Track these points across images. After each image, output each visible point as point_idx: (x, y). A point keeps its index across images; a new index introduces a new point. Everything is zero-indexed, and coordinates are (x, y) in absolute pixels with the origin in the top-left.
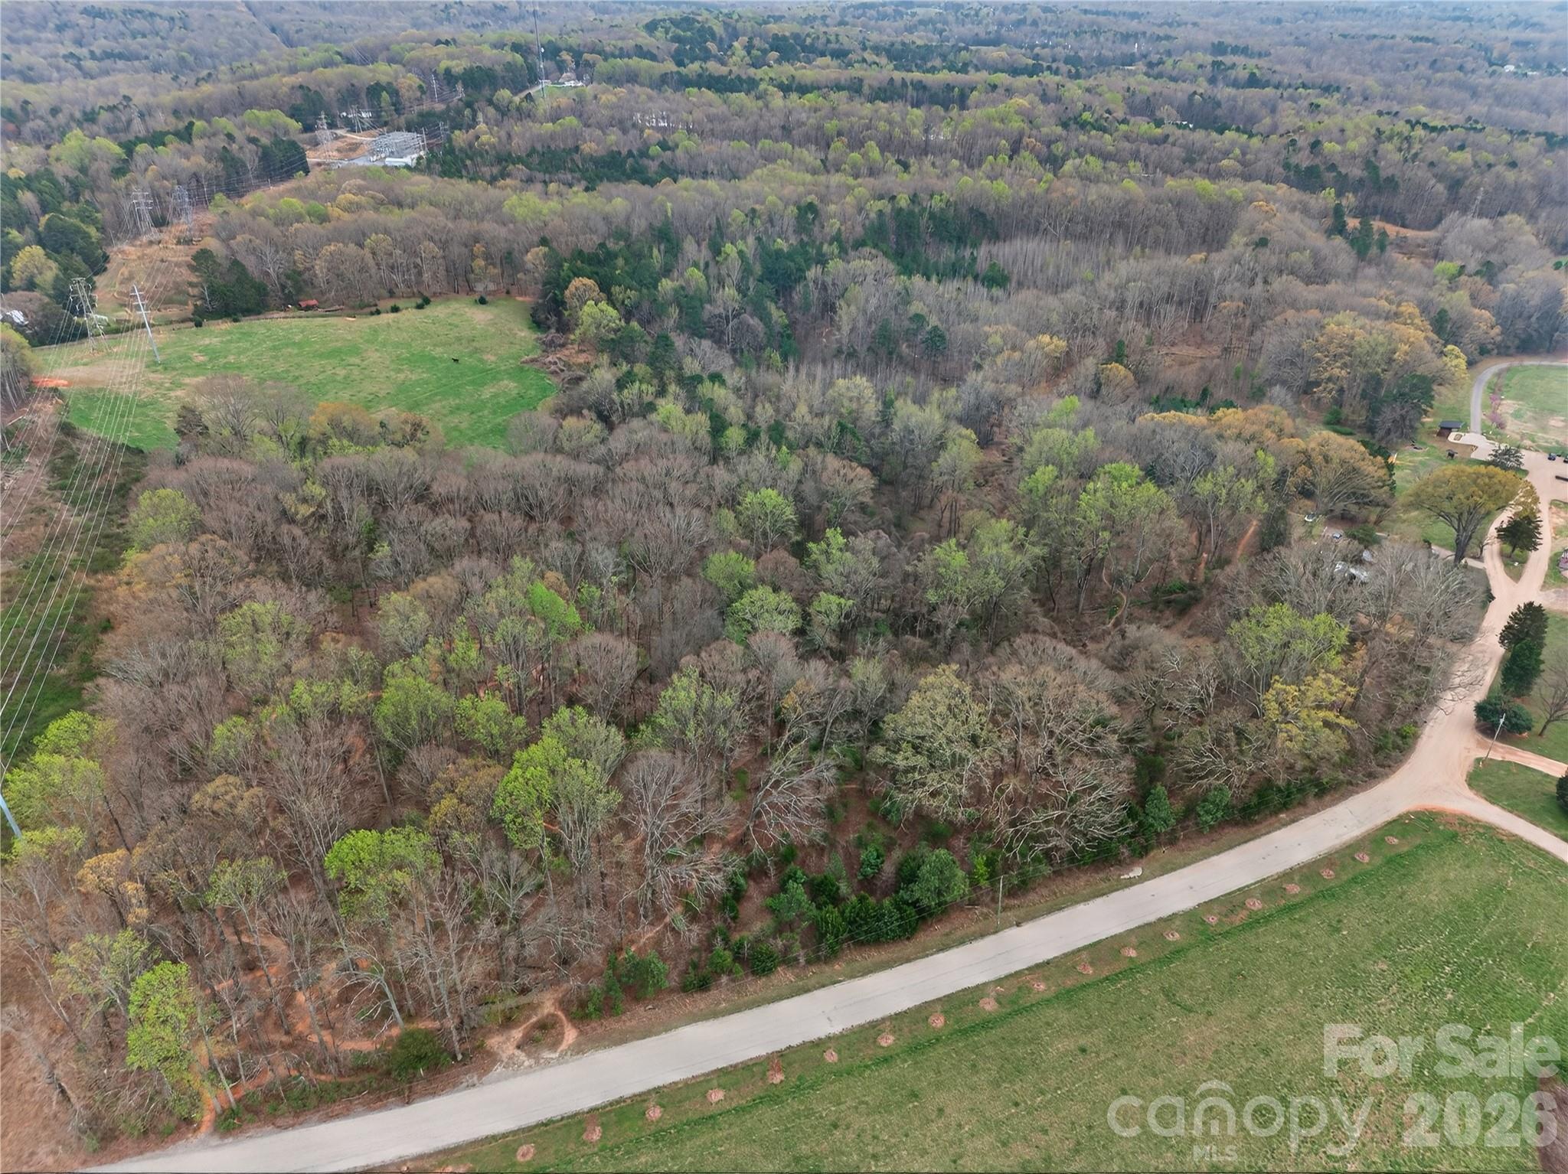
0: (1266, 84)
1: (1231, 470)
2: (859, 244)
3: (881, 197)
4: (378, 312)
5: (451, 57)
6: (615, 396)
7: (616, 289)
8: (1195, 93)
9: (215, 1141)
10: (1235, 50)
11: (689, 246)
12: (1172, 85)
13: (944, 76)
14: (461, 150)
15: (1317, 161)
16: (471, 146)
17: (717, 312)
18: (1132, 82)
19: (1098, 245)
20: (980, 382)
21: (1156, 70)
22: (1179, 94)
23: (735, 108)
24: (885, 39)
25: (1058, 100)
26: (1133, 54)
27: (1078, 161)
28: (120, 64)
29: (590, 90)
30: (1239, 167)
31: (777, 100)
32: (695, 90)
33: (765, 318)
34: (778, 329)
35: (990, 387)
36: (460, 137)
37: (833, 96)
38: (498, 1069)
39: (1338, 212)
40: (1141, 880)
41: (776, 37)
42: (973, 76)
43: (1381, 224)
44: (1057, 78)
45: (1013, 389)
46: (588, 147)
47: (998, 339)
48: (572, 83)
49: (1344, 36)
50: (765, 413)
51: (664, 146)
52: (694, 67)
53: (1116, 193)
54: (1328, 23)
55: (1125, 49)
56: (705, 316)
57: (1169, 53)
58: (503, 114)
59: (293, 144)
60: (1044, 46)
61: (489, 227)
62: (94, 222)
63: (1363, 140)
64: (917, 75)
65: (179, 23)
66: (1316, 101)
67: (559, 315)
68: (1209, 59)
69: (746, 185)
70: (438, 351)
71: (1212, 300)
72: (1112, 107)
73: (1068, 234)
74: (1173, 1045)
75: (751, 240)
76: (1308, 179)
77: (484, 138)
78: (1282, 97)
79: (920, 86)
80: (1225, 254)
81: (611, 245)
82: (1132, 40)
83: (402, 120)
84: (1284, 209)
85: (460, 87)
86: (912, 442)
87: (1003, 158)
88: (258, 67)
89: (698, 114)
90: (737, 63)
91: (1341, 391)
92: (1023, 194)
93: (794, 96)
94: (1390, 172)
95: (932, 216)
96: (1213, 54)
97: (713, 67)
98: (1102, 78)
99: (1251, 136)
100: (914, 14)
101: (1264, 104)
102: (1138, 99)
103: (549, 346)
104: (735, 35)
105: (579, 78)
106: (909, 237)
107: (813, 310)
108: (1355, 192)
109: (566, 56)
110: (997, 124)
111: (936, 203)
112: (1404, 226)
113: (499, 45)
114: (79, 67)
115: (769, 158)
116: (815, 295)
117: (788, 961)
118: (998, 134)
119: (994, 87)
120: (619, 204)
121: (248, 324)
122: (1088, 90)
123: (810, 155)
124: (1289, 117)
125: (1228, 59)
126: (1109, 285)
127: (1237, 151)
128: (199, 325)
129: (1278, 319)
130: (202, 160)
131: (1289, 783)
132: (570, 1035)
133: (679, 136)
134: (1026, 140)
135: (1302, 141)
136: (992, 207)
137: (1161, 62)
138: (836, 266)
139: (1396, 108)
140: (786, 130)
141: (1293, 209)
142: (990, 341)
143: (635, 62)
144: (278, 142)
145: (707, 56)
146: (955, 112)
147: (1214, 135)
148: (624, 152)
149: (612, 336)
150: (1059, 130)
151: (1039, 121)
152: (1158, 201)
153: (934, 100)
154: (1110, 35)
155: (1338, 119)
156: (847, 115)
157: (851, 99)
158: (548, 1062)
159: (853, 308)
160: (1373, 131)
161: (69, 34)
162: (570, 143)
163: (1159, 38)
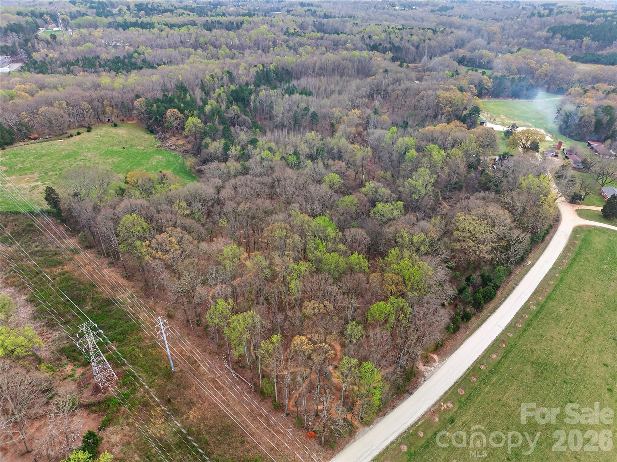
3: (251, 66)
4: (72, 136)
7: (187, 112)
10: (308, 5)
15: (375, 42)
17: (231, 116)
22: (310, 22)
23: (156, 35)
25: (275, 26)
30: (353, 47)
31: (169, 31)
32: (133, 29)
37: (191, 28)
38: (427, 374)
41: (136, 5)
46: (104, 56)
47: (338, 113)
48: (56, 29)
51: (138, 53)
56: (227, 118)
66: (355, 22)
68: (305, 8)
71: (389, 92)
73: (319, 74)
77: (49, 55)
78: (343, 21)
79: (220, 23)
81: (167, 95)
90: (129, 16)
91: (451, 115)
93: (176, 29)
94: (398, 44)
99: (347, 35)
101: (340, 24)
102: (298, 24)
105: (58, 26)
111: (272, 67)
125: (311, 8)
129: (421, 94)
132: (436, 357)
134: (277, 41)
135: (365, 36)
139: (379, 23)
141: (384, 59)
149: (200, 130)
157: (202, 29)
158: (438, 366)
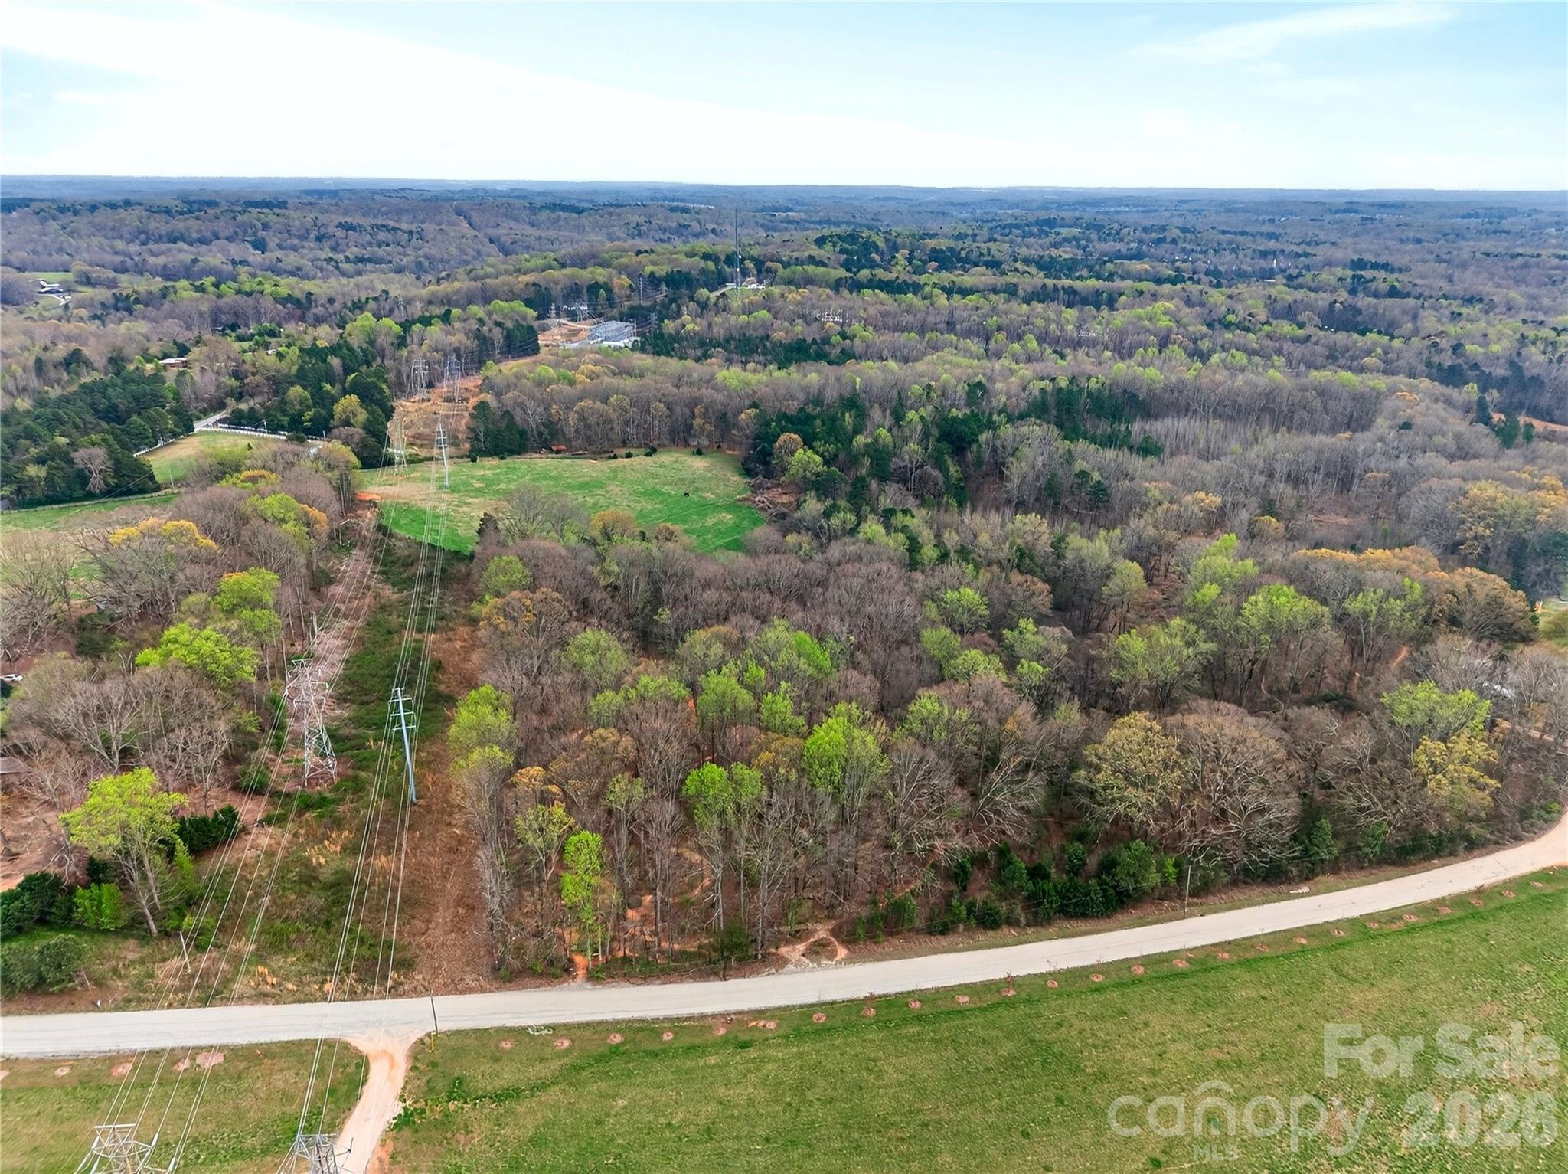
0: (1408, 295)
1: (1380, 592)
2: (1022, 417)
3: (1042, 379)
4: (615, 457)
5: (654, 263)
6: (824, 522)
7: (817, 443)
8: (1335, 302)
9: (589, 986)
10: (1375, 266)
11: (876, 414)
12: (1312, 295)
13: (1093, 283)
14: (670, 335)
15: (1460, 361)
16: (678, 332)
17: (902, 464)
18: (1273, 292)
19: (1245, 425)
20: (1142, 526)
21: (1296, 282)
22: (1320, 302)
23: (904, 306)
24: (1034, 253)
25: (1202, 305)
26: (1272, 269)
27: (1224, 355)
28: (370, 266)
29: (776, 290)
30: (1383, 366)
31: (942, 300)
32: (870, 291)
33: (944, 471)
34: (953, 481)
35: (1151, 532)
36: (669, 326)
37: (993, 297)
38: (790, 967)
39: (1482, 405)
40: (1308, 895)
41: (934, 250)
42: (1118, 284)
43: (1528, 420)
44: (1200, 287)
45: (1172, 536)
46: (779, 335)
47: (1157, 493)
48: (754, 286)
49: (1488, 255)
50: (951, 539)
51: (844, 336)
52: (865, 273)
53: (1262, 381)
54: (1472, 243)
55: (1263, 263)
56: (892, 466)
57: (1308, 268)
58: (703, 309)
59: (531, 328)
60: (1184, 261)
61: (707, 393)
62: (385, 381)
63: (1505, 343)
64: (1066, 282)
65: (416, 236)
66: (1457, 310)
67: (767, 464)
68: (1349, 273)
69: (920, 367)
70: (667, 489)
71: (1358, 472)
72: (1254, 311)
73: (1217, 415)
74: (1342, 1002)
75: (930, 408)
76: (1452, 376)
77: (689, 327)
78: (1423, 306)
79: (1071, 291)
80: (1369, 435)
81: (809, 409)
82: (1270, 257)
83: (615, 312)
84: (1427, 400)
85: (664, 287)
86: (1083, 569)
87: (1153, 350)
88: (489, 270)
89: (872, 311)
90: (900, 270)
91: (1487, 549)
92: (1174, 378)
93: (957, 297)
94: (1534, 372)
95: (1090, 394)
96: (1352, 269)
97: (880, 273)
98: (1242, 287)
99: (1392, 338)
100: (1059, 234)
101: (1404, 312)
102: (1278, 306)
103: (756, 489)
104: (895, 248)
105: (760, 282)
106: (1068, 412)
107: (984, 468)
108: (1500, 390)
109: (749, 265)
110: (1146, 323)
111: (1093, 385)
112: (1552, 421)
113: (691, 255)
114: (337, 268)
115: (935, 348)
116: (987, 455)
117: (1012, 922)
118: (1147, 330)
119: (1141, 293)
120: (814, 378)
121: (513, 461)
122: (1231, 297)
123: (974, 345)
124: (1430, 322)
125: (1368, 274)
126: (1258, 456)
127: (1379, 350)
128: (474, 460)
129: (1424, 486)
130: (463, 338)
131: (1440, 834)
132: (842, 952)
133: (856, 327)
134: (1173, 336)
135: (1444, 343)
136: (1145, 389)
137: (1300, 275)
138: (1007, 431)
139: (1541, 317)
140: (951, 326)
141: (1437, 400)
142: (1150, 495)
143: (810, 269)
144: (518, 326)
145: (873, 265)
146: (1105, 311)
147: (1356, 336)
148: (809, 340)
149: (814, 478)
150: (1205, 329)
151: (1185, 320)
152: (1304, 389)
153: (1084, 301)
154: (1249, 252)
155: (1482, 324)
156: (1006, 313)
157: (1008, 301)
158: (828, 966)
159: (1023, 464)
160: (1518, 336)
161: (326, 244)
162: (761, 332)
163: (1298, 255)
